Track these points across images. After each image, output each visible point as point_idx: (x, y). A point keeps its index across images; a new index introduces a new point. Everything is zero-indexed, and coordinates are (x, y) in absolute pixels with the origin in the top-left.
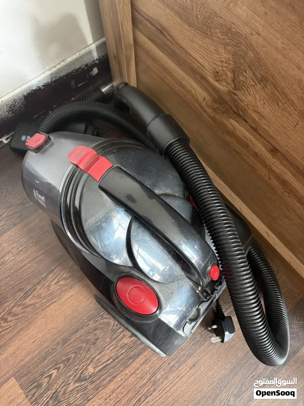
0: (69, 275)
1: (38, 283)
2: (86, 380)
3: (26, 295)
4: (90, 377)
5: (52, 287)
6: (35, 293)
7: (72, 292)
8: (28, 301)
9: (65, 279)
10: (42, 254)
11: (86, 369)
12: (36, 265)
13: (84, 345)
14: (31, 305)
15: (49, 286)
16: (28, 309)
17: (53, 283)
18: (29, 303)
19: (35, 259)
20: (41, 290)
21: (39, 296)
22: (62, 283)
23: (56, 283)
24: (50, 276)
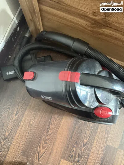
0: (58, 115)
1: (49, 124)
2: (86, 145)
3: (48, 131)
4: (87, 143)
5: (55, 123)
6: (51, 128)
7: (63, 120)
8: (50, 132)
9: (58, 117)
10: (44, 114)
11: (84, 141)
12: (44, 119)
13: (78, 135)
14: (52, 133)
15: (54, 123)
16: (52, 135)
17: (55, 121)
18: (51, 133)
19: (42, 117)
20: (52, 126)
21: (53, 128)
22: (58, 119)
23: (56, 121)
24: (52, 119)
